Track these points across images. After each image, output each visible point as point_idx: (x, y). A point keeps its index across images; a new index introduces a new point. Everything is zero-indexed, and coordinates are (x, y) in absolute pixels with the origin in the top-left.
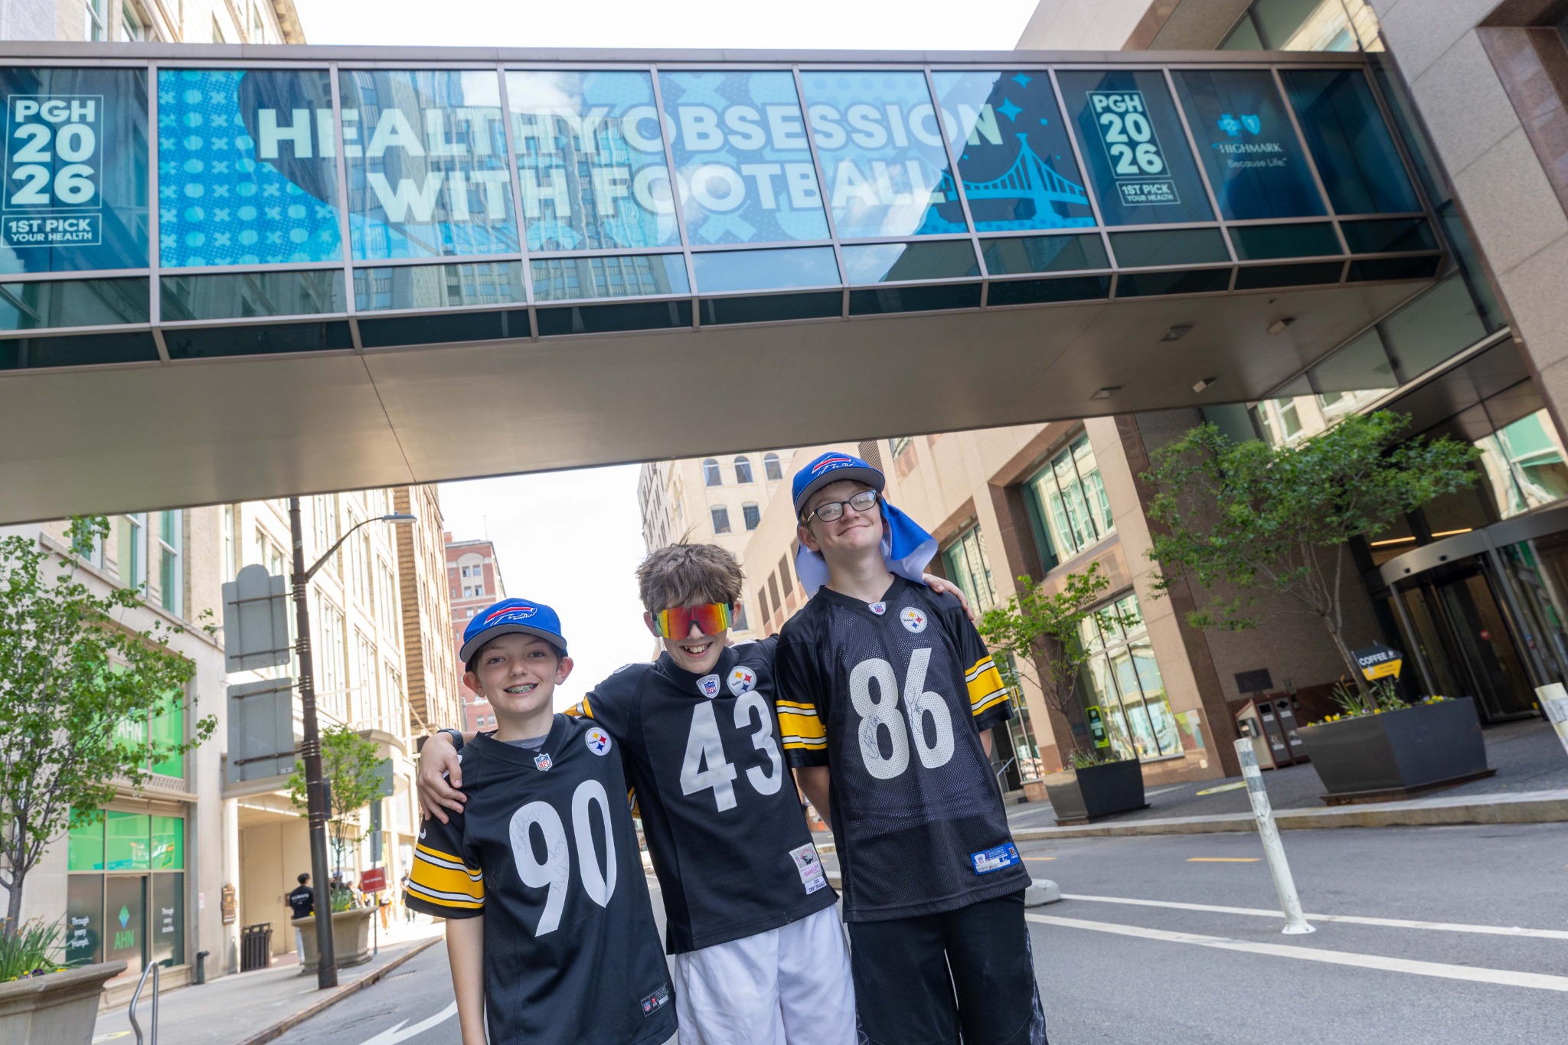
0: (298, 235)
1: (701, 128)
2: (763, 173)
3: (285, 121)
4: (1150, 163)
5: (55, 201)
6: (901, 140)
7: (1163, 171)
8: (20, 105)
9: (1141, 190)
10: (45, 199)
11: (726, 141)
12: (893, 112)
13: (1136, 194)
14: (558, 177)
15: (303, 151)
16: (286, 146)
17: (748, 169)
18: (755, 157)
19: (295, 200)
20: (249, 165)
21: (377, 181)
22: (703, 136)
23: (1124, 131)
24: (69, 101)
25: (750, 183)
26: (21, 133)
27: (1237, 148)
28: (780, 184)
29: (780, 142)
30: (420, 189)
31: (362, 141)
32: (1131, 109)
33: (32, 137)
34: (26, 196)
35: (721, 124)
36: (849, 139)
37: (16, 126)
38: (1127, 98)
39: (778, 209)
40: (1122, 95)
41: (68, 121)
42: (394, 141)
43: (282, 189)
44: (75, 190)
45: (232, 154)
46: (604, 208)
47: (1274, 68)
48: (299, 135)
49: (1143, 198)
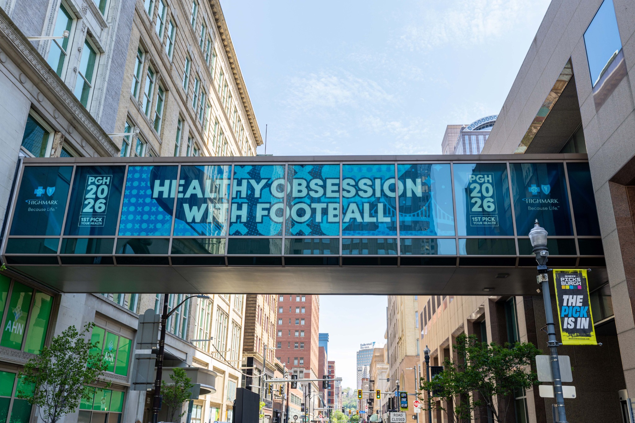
0: (159, 226)
1: (300, 188)
2: (319, 207)
3: (162, 184)
4: (489, 207)
5: (94, 211)
6: (378, 194)
7: (494, 211)
8: (90, 178)
9: (481, 219)
10: (91, 210)
11: (308, 194)
12: (378, 182)
13: (478, 221)
14: (245, 207)
15: (165, 195)
16: (161, 193)
17: (313, 205)
18: (318, 200)
19: (160, 213)
20: (148, 200)
21: (186, 206)
22: (300, 191)
23: (480, 191)
24: (103, 177)
25: (314, 211)
26: (89, 188)
27: (535, 201)
28: (325, 212)
29: (329, 194)
30: (199, 210)
31: (184, 192)
32: (486, 181)
34: (88, 209)
35: (308, 187)
36: (357, 194)
37: (88, 185)
38: (486, 176)
39: (322, 222)
40: (483, 175)
41: (102, 184)
42: (194, 192)
43: (157, 209)
44: (100, 208)
45: (145, 196)
46: (258, 219)
47: (565, 163)
48: (165, 189)
49: (481, 223)
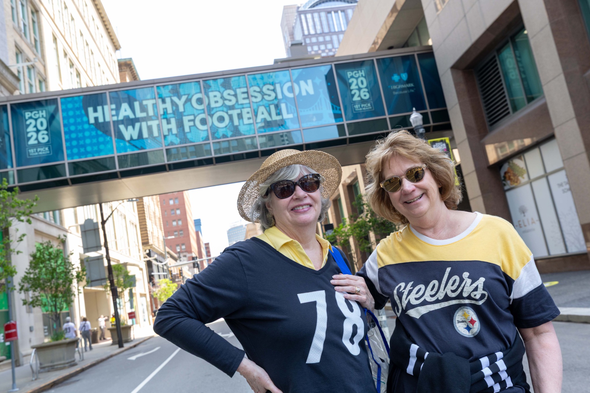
0: (102, 147)
1: (216, 99)
2: (235, 113)
3: (95, 111)
4: (365, 96)
5: (39, 142)
6: (280, 96)
7: (369, 98)
8: (27, 113)
9: (361, 106)
10: (36, 142)
11: (224, 103)
12: (278, 87)
13: (359, 108)
14: (173, 121)
15: (101, 120)
16: (96, 119)
17: (230, 112)
18: (232, 108)
19: (101, 136)
20: (86, 126)
21: (122, 127)
22: (216, 102)
23: (357, 84)
24: (38, 111)
25: (231, 117)
26: (28, 122)
27: (397, 87)
28: (240, 116)
29: (241, 101)
30: (134, 127)
31: (117, 115)
32: (360, 76)
33: (31, 123)
34: (32, 142)
35: (222, 97)
36: (263, 98)
37: (26, 120)
38: (360, 71)
39: (239, 125)
40: (358, 71)
41: (39, 118)
42: (126, 114)
43: (97, 133)
44: (43, 139)
45: (82, 123)
46: (187, 129)
47: (416, 54)
48: (99, 114)
49: (361, 109)
